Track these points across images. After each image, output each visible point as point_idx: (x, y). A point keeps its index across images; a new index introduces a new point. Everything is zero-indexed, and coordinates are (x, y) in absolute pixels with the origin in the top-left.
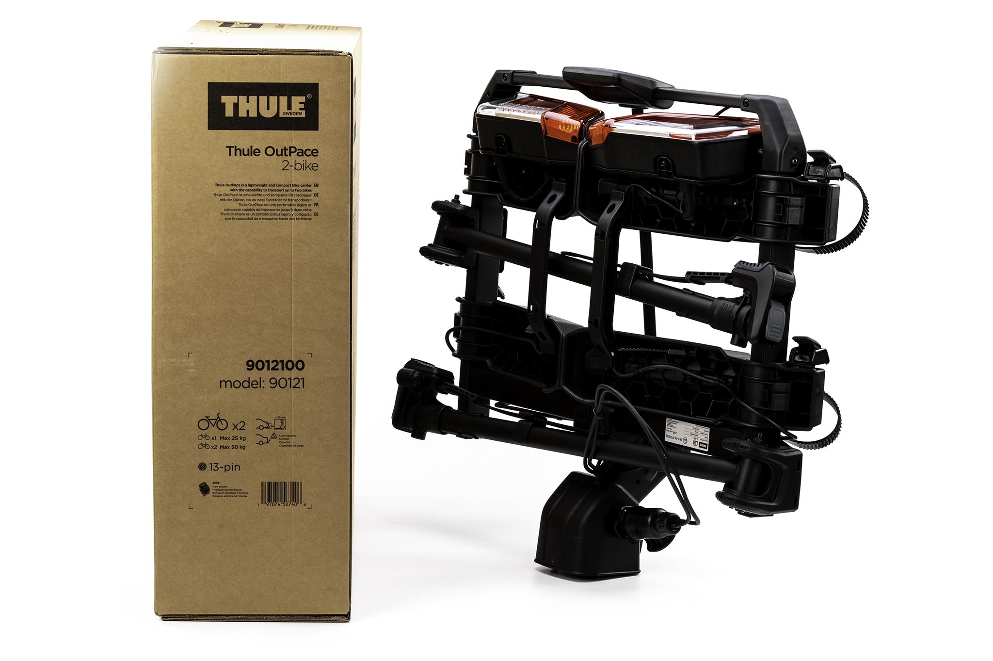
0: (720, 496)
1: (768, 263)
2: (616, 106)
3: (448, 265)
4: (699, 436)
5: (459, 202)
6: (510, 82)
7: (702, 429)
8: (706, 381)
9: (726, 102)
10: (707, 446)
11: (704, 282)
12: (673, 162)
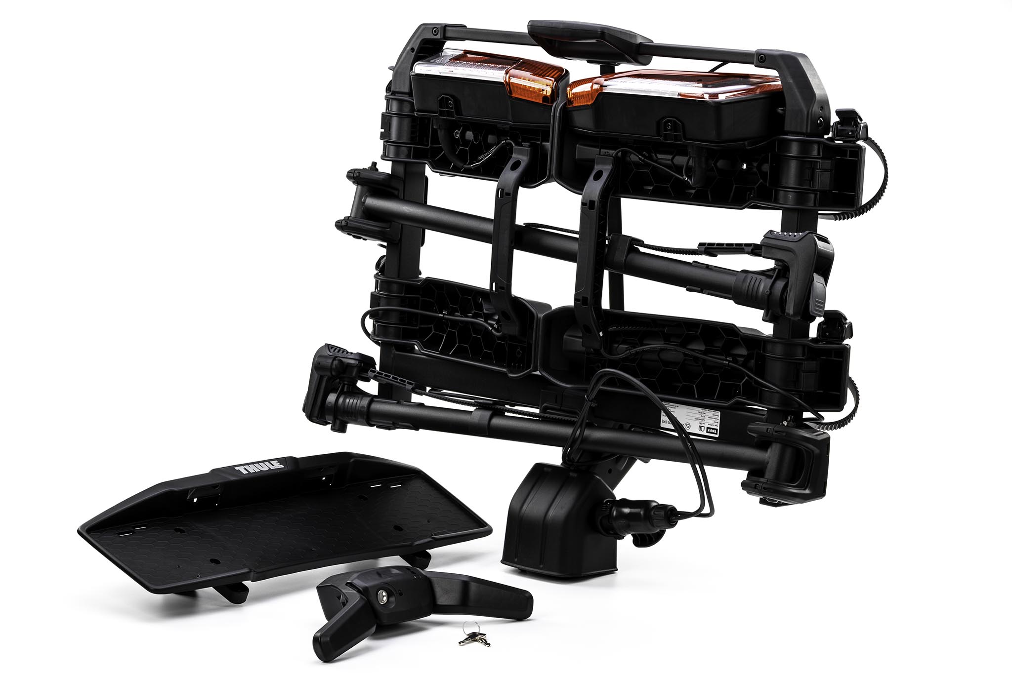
0: (744, 485)
1: (807, 232)
2: (584, 63)
3: (366, 240)
4: (706, 421)
5: (377, 170)
6: (442, 37)
7: (709, 413)
8: (711, 361)
9: (726, 56)
10: (717, 431)
11: (716, 254)
12: (683, 124)
